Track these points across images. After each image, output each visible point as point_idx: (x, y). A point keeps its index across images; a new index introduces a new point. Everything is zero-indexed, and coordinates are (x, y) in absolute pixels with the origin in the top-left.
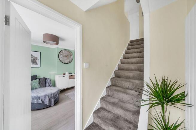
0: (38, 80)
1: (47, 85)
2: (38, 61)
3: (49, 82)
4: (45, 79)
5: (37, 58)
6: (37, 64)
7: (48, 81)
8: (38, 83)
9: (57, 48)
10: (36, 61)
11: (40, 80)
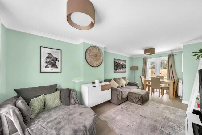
0: (59, 92)
1: (72, 101)
2: (58, 64)
3: (75, 97)
4: (69, 91)
5: (57, 59)
6: (57, 67)
7: (73, 94)
8: (58, 97)
9: (84, 43)
10: (55, 63)
11: (62, 93)
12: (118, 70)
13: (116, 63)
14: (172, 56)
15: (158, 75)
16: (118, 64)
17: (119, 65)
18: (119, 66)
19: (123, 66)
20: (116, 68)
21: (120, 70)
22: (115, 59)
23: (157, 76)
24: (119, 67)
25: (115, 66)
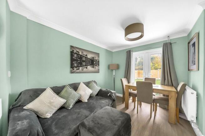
12: (81, 68)
13: (75, 55)
14: (169, 45)
15: (147, 77)
16: (81, 57)
17: (84, 59)
18: (84, 61)
19: (93, 62)
20: (75, 65)
21: (86, 68)
22: (72, 47)
23: (146, 79)
24: (84, 63)
25: (72, 60)
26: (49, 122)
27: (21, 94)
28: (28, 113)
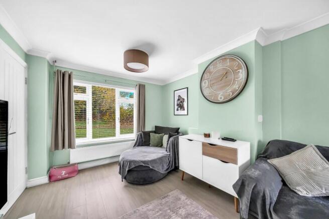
2: (185, 105)
6: (185, 110)
9: (200, 65)
26: (295, 200)
27: (269, 143)
28: (268, 168)
